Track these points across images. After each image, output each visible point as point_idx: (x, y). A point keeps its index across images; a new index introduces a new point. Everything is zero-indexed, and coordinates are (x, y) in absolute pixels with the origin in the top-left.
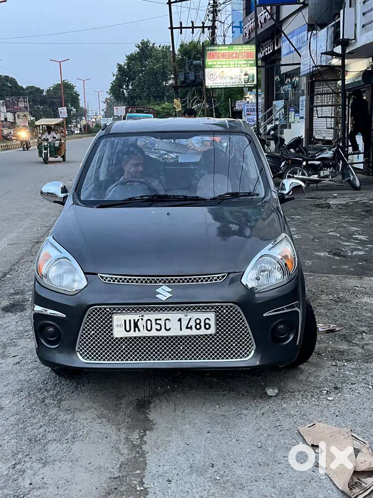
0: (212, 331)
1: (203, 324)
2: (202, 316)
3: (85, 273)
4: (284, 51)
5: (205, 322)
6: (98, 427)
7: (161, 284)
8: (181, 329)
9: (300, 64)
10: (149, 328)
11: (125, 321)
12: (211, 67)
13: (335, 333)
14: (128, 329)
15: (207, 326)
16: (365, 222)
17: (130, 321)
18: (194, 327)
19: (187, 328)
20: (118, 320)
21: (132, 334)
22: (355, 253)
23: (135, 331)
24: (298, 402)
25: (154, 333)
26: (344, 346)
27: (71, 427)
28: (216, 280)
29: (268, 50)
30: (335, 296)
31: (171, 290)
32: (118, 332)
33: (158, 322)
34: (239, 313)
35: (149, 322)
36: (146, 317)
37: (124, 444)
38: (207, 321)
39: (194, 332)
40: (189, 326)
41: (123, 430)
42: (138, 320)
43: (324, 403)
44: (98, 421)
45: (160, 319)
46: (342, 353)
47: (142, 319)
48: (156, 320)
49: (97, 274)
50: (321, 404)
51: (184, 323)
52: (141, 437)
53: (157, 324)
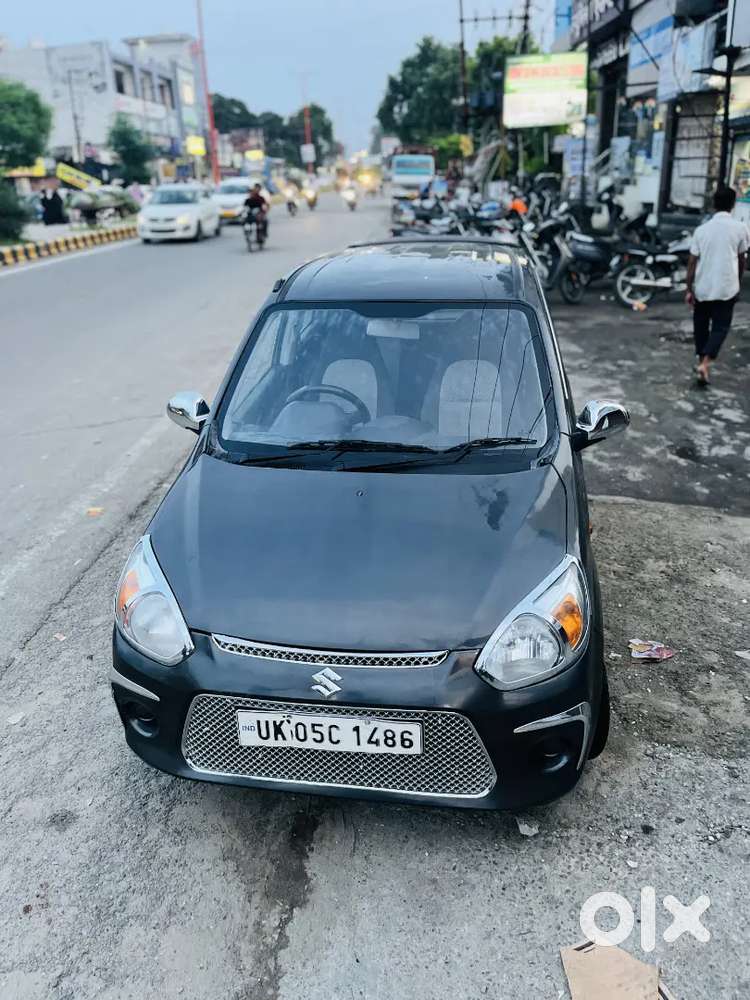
0: (416, 749)
1: (398, 739)
2: (398, 728)
3: (190, 630)
4: (633, 60)
5: (402, 736)
6: (217, 884)
7: (321, 664)
8: (359, 744)
9: (655, 83)
10: (302, 737)
11: (259, 722)
12: (513, 91)
13: (662, 665)
14: (264, 734)
15: (407, 743)
16: (739, 378)
17: (267, 722)
18: (382, 742)
19: (370, 742)
20: (245, 719)
21: (271, 743)
22: (715, 451)
23: (276, 739)
24: (573, 861)
25: (310, 744)
26: (671, 705)
27: (173, 882)
28: (426, 663)
29: (608, 56)
30: (670, 563)
31: (340, 678)
32: (248, 739)
33: (317, 728)
34: (466, 725)
35: (300, 728)
36: (296, 719)
37: (250, 942)
38: (406, 736)
39: (383, 749)
40: (374, 739)
41: (256, 898)
42: (282, 722)
43: (620, 874)
44: (222, 867)
45: (321, 725)
46: (666, 722)
47: (289, 722)
48: (313, 725)
49: (210, 634)
50: (613, 877)
51: (365, 734)
52: (283, 924)
53: (314, 731)
